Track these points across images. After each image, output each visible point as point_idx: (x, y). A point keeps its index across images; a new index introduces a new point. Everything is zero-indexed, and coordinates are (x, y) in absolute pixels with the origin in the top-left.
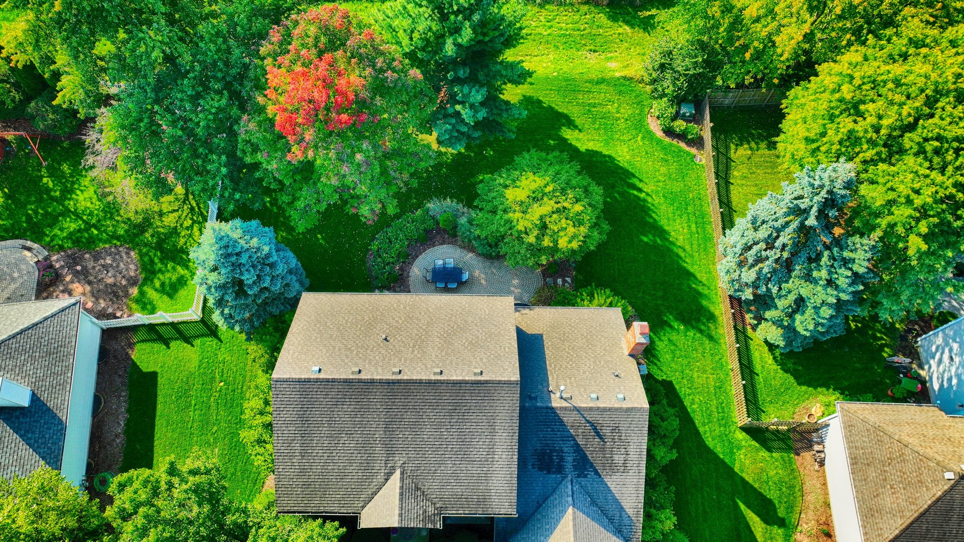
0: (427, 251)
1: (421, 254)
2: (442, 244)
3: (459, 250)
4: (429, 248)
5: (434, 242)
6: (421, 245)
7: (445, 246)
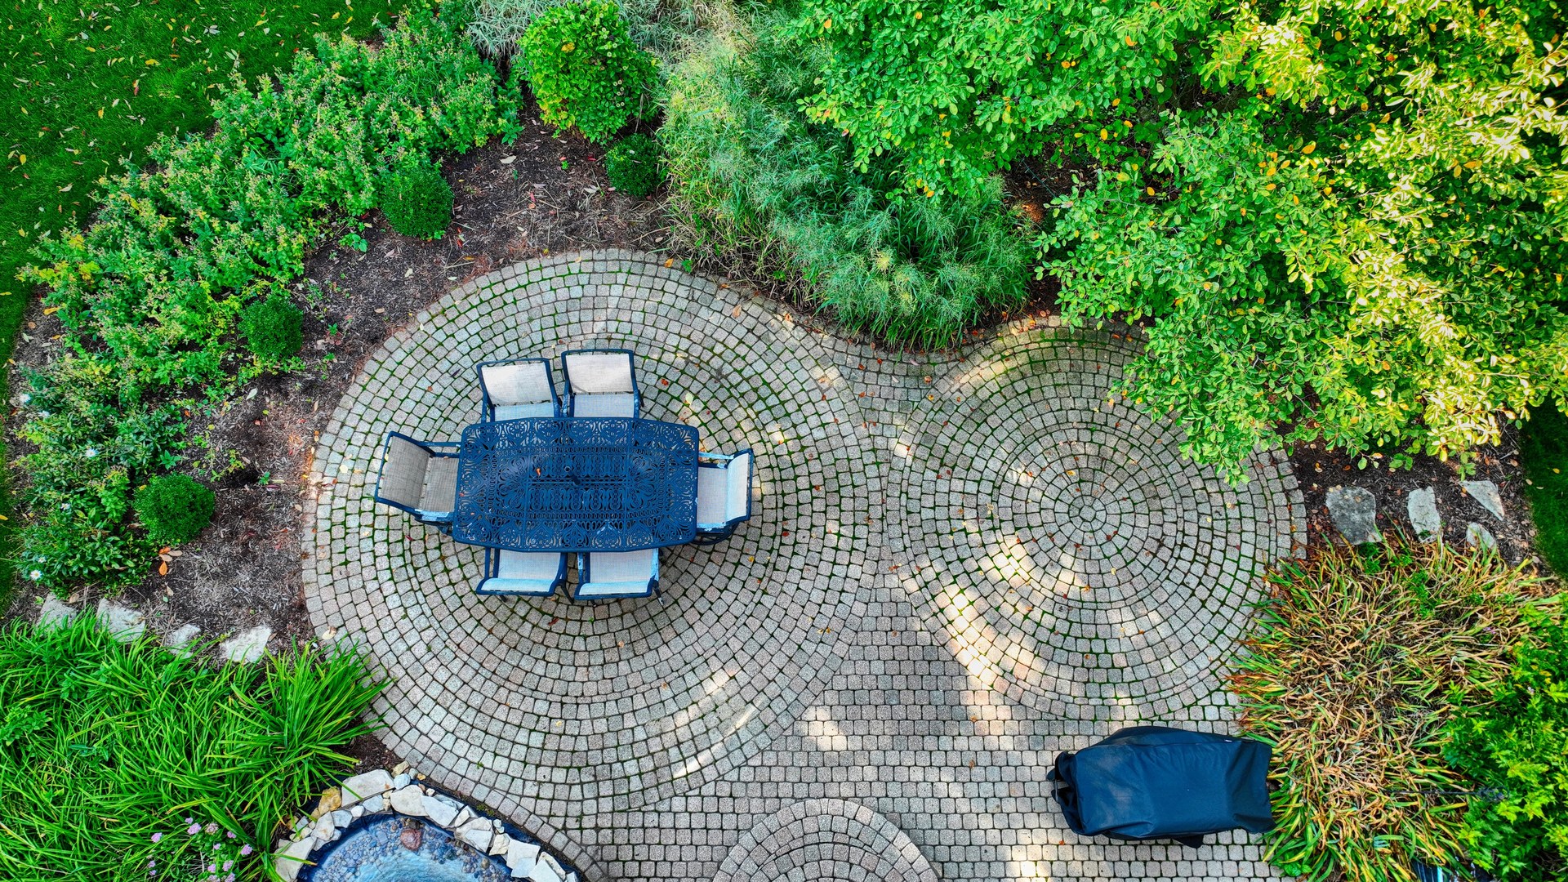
0: (453, 298)
1: (403, 316)
2: (557, 246)
3: (676, 289)
4: (464, 273)
5: (506, 234)
6: (411, 257)
7: (578, 259)
